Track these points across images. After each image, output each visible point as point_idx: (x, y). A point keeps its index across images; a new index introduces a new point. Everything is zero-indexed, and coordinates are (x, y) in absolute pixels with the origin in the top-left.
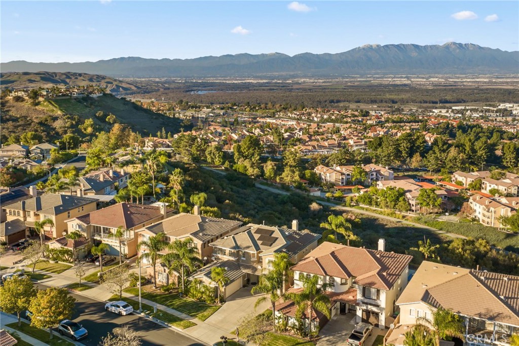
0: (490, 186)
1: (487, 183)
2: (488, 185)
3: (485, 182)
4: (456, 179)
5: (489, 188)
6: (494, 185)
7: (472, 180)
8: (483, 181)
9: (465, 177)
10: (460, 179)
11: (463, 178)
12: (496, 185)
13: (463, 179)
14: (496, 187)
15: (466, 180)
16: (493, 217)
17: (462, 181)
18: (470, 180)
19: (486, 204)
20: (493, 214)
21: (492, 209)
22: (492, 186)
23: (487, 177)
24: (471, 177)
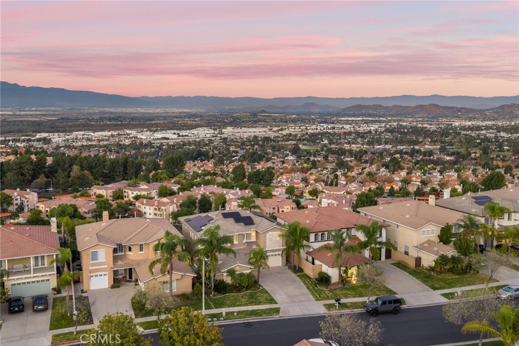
0: (133, 193)
1: (129, 191)
2: (130, 192)
3: (126, 191)
4: (95, 193)
5: (131, 196)
6: (137, 192)
7: (112, 191)
8: (124, 190)
9: (105, 190)
10: (99, 192)
11: (103, 190)
12: (139, 191)
13: (103, 192)
14: (139, 193)
15: (107, 192)
16: (165, 214)
17: (102, 193)
18: (110, 193)
19: (156, 204)
20: (165, 212)
21: (163, 208)
22: (135, 193)
23: (125, 187)
24: (110, 189)
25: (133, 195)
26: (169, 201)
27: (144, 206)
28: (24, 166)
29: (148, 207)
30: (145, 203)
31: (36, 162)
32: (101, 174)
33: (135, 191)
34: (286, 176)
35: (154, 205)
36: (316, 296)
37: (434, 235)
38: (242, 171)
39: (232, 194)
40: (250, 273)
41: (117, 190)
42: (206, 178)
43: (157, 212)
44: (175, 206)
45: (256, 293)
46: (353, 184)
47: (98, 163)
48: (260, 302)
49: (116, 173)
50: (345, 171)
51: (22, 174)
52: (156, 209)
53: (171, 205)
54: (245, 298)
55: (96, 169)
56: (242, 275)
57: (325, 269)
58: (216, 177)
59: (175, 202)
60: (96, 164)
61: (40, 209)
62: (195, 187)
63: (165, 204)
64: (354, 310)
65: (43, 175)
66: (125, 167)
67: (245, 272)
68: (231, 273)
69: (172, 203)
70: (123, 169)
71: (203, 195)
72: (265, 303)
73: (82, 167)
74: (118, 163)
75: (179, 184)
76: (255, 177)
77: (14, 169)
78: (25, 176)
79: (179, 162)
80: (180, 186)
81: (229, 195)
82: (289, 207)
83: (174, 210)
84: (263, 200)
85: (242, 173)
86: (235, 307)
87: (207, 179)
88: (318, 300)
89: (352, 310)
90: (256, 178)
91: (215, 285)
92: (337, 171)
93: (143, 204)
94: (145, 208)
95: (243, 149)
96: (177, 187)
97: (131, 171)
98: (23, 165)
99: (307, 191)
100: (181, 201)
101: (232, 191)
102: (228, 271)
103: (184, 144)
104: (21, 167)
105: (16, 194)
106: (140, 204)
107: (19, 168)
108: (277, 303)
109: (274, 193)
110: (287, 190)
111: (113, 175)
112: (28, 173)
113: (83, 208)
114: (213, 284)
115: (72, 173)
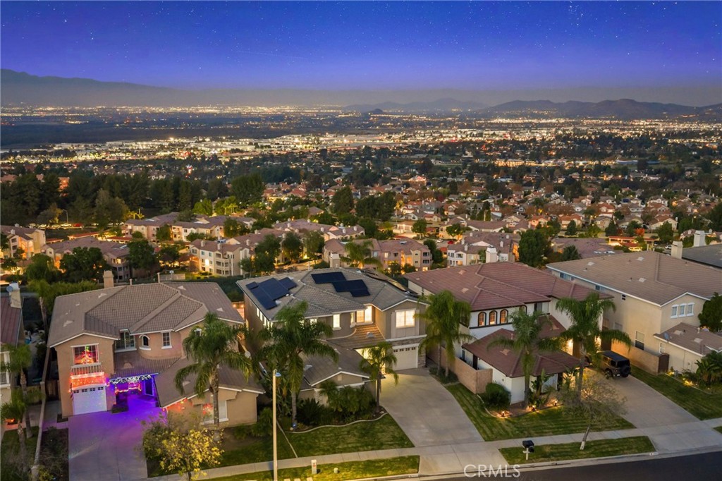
0: (186, 231)
1: (180, 228)
2: (182, 230)
3: (176, 227)
4: (131, 230)
5: (184, 235)
6: (192, 229)
7: (155, 228)
8: (173, 226)
9: (145, 225)
10: (137, 229)
11: (143, 226)
12: (195, 228)
13: (142, 229)
14: (195, 231)
15: (148, 229)
16: (232, 263)
17: (141, 231)
18: (153, 229)
19: (219, 248)
20: (232, 260)
21: (230, 253)
22: (189, 231)
23: (175, 222)
24: (153, 224)
25: (187, 234)
26: (239, 243)
27: (201, 251)
28: (27, 191)
29: (207, 253)
30: (202, 245)
31: (44, 185)
32: (141, 202)
33: (190, 228)
34: (413, 205)
35: (216, 249)
36: (485, 432)
37: (692, 314)
38: (347, 197)
39: (334, 232)
40: (363, 387)
41: (163, 226)
42: (295, 208)
43: (221, 260)
44: (248, 250)
45: (373, 424)
46: (513, 217)
47: (137, 186)
48: (382, 444)
49: (163, 200)
50: (499, 197)
51: (25, 203)
52: (219, 255)
53: (241, 250)
54: (355, 435)
55: (134, 195)
56: (348, 391)
57: (498, 377)
58: (310, 207)
59: (248, 244)
60: (133, 188)
61: (48, 254)
62: (277, 222)
63: (232, 248)
64: (558, 462)
65: (55, 204)
66: (177, 193)
67: (353, 385)
68: (328, 388)
69: (243, 246)
70: (172, 194)
71: (290, 235)
72: (391, 446)
73: (113, 193)
74: (165, 185)
75: (254, 217)
76: (367, 206)
77: (12, 196)
78: (29, 205)
79: (254, 184)
80: (255, 220)
81: (329, 233)
82: (419, 252)
83: (246, 256)
84: (380, 241)
85: (348, 202)
86: (335, 453)
87: (297, 209)
88: (488, 439)
89: (555, 462)
90: (368, 208)
91: (298, 410)
92: (488, 198)
93: (199, 247)
94: (203, 253)
95: (348, 166)
96: (252, 222)
97: (185, 197)
98: (25, 190)
99: (445, 228)
100: (256, 244)
101: (334, 228)
102: (323, 385)
103: (265, 158)
104: (21, 193)
105: (13, 232)
106: (195, 248)
107: (20, 193)
108: (413, 446)
109: (395, 231)
110: (414, 225)
111: (158, 204)
112: (33, 201)
113: (109, 254)
114: (294, 409)
115: (97, 200)
